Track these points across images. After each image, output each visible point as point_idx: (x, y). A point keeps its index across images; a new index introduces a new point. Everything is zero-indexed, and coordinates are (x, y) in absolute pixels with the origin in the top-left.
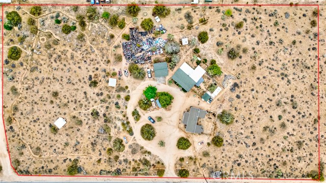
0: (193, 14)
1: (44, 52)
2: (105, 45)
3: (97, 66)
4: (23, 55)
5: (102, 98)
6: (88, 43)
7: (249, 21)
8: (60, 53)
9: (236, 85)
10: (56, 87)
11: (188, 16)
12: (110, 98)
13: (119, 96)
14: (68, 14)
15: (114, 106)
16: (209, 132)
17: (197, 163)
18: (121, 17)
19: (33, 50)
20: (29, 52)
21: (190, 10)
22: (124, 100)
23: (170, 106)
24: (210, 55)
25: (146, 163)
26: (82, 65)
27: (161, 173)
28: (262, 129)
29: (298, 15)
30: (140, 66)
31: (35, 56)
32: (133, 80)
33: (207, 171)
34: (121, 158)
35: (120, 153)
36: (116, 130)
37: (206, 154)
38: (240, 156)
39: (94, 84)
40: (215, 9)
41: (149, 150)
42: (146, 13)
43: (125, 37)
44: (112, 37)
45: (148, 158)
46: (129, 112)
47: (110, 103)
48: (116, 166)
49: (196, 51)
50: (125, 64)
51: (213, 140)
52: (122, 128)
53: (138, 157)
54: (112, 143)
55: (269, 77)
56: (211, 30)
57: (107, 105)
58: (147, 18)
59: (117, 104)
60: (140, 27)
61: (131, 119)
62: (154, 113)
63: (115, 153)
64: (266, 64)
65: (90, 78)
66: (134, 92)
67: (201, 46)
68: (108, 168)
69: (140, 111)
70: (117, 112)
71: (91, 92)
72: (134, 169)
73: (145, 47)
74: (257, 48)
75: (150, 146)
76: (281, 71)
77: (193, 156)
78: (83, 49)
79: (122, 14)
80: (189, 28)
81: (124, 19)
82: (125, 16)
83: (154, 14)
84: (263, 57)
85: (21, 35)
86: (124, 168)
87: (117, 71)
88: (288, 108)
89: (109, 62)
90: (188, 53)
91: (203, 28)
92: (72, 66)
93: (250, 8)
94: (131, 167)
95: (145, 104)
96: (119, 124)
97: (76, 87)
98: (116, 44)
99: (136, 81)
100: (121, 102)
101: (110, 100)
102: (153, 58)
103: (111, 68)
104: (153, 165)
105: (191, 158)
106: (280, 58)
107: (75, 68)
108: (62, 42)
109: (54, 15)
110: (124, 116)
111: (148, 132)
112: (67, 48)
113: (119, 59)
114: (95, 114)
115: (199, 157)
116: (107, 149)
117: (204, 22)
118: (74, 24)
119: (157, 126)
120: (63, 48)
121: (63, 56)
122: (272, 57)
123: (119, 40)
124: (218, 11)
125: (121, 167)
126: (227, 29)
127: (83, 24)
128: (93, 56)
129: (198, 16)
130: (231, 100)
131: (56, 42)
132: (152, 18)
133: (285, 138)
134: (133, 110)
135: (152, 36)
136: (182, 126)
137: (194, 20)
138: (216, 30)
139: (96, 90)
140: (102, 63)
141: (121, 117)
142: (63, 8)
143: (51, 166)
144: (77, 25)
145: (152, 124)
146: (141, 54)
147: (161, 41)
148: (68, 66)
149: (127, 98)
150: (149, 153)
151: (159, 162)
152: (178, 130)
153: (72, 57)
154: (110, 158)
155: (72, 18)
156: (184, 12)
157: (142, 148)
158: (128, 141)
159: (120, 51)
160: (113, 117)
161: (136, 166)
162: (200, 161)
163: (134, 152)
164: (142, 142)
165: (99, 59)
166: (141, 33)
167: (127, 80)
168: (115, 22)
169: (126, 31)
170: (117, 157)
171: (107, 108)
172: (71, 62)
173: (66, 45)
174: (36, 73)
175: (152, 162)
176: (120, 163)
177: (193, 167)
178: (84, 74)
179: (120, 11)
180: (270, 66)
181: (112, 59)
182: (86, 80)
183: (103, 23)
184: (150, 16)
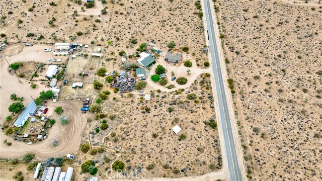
0: (107, 58)
1: (120, 144)
2: (120, 103)
3: (135, 108)
4: (120, 160)
5: (158, 106)
6: (117, 113)
7: (116, 35)
8: (123, 132)
9: (152, 42)
10: (149, 135)
11: (108, 60)
12: (158, 102)
13: (158, 96)
14: (93, 126)
15: (164, 99)
16: (180, 53)
17: (199, 58)
18: (102, 94)
19: (117, 152)
20: (119, 155)
21: (104, 59)
22: (160, 93)
24: (134, 51)
25: (202, 83)
26: (133, 117)
27: (208, 75)
28: (177, 32)
29: (117, 19)
30: (137, 84)
31: (123, 150)
32: (146, 88)
33: (204, 54)
34: (201, 95)
35: (197, 96)
36: (181, 98)
37: (194, 54)
38: (193, 41)
39: (148, 110)
40: (106, 48)
41: (193, 81)
42: (102, 80)
43: (116, 92)
44: (114, 99)
45: (199, 82)
46: (168, 91)
47: (162, 102)
48: (206, 98)
50: (135, 93)
51: (185, 51)
52: (179, 95)
53: (199, 87)
54: (190, 101)
55: (149, 29)
56: (118, 50)
57: (163, 103)
59: (163, 97)
60: (111, 83)
61: (173, 90)
62: (169, 77)
63: (198, 99)
65: (144, 113)
66: (154, 88)
67: (127, 55)
68: (209, 103)
69: (168, 85)
70: (168, 97)
71: (153, 112)
72: (207, 89)
73: (125, 80)
74: (132, 33)
75: (191, 80)
76: (146, 25)
77: (195, 60)
78: (121, 116)
79: (99, 93)
80: (115, 59)
81: (104, 92)
82: (102, 91)
83: (103, 76)
84: (137, 31)
85: (103, 161)
86: (207, 94)
87: (139, 97)
88: (165, 23)
89: (132, 101)
90: (131, 60)
91: (117, 54)
92: (133, 124)
93: (109, 35)
94: (206, 90)
95: (163, 83)
96: (177, 96)
97: (149, 122)
98: (120, 97)
99: (147, 86)
100: (161, 95)
101: (160, 101)
102: (133, 77)
103: (137, 100)
105: (197, 61)
106: (138, 25)
107: (135, 122)
108: (114, 131)
109: (91, 135)
110: (171, 93)
111: (182, 81)
112: (119, 127)
113: (131, 96)
115: (196, 58)
116: (195, 104)
117: (113, 53)
118: (101, 123)
119: (178, 76)
120: (119, 130)
121: (125, 130)
122: (138, 28)
123: (118, 96)
125: (207, 96)
126: (119, 44)
127: (102, 116)
128: (127, 111)
129: (109, 55)
130: (161, 44)
131: (113, 135)
132: (106, 77)
133: (182, 25)
134: (167, 89)
135: (117, 78)
136: (177, 65)
137: (111, 58)
138: (119, 48)
139: (153, 109)
140: (133, 105)
141: (172, 95)
142: (87, 129)
143: (212, 140)
144: (102, 120)
145: (177, 79)
146: (129, 83)
147: (121, 73)
148: (133, 127)
149: (159, 91)
150: (195, 81)
151: (201, 76)
152: (179, 66)
153: (127, 124)
154: (201, 102)
155: (97, 123)
156: (105, 62)
157: (192, 84)
158: (188, 91)
159: (126, 95)
160: (172, 100)
161: (205, 88)
163: (196, 89)
164: (188, 84)
165: (130, 107)
166: (115, 83)
167: (146, 91)
168: (104, 97)
169: (111, 90)
170: (201, 98)
171: (165, 103)
172: (130, 125)
173: (116, 127)
174: (137, 150)
175: (202, 79)
176: (204, 96)
177: (202, 60)
178: (140, 117)
179: (97, 94)
180: (142, 29)
181: (130, 99)
182: (144, 115)
183: (104, 104)
184: (104, 79)
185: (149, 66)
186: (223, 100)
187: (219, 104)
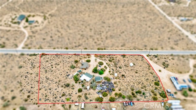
0: (85, 99)
1: (146, 85)
2: (122, 88)
3: (123, 81)
4: (154, 84)
5: (119, 72)
6: (129, 88)
7: (59, 97)
8: (139, 84)
9: (68, 76)
10: (137, 74)
12: (116, 72)
13: (113, 72)
14: (141, 98)
15: (114, 70)
16: (79, 64)
18: (117, 97)
19: (150, 85)
20: (152, 84)
21: (86, 101)
24: (77, 85)
26: (129, 81)
27: (96, 55)
29: (35, 99)
31: (149, 83)
32: (109, 77)
33: (80, 55)
34: (109, 58)
36: (112, 64)
37: (81, 59)
38: (69, 59)
39: (123, 76)
40: (74, 101)
41: (100, 60)
42: (106, 99)
43: (114, 90)
44: (119, 90)
45: (100, 58)
49: (83, 86)
50: (112, 81)
51: (78, 62)
52: (110, 64)
55: (54, 78)
56: (76, 93)
57: (117, 70)
58: (105, 97)
59: (113, 70)
60: (108, 94)
61: (107, 66)
62: (100, 68)
63: (111, 59)
64: (54, 82)
65: (125, 77)
66: (107, 74)
67: (81, 87)
69: (104, 68)
71: (124, 73)
73: (105, 87)
74: (57, 87)
76: (48, 80)
77: (85, 59)
78: (130, 86)
79: (117, 98)
80: (86, 94)
82: (115, 97)
84: (55, 85)
85: (157, 90)
87: (115, 79)
88: (49, 70)
91: (80, 94)
92: (133, 81)
93: (57, 102)
97: (130, 75)
98: (117, 88)
99: (107, 77)
102: (101, 83)
103: (118, 80)
104: (98, 57)
108: (140, 88)
109: (146, 98)
110: (110, 67)
112: (137, 86)
113: (115, 83)
114: (120, 68)
116: (114, 60)
117: (80, 96)
118: (137, 94)
119: (98, 65)
121: (138, 83)
122: (51, 85)
124: (72, 101)
125: (109, 56)
126: (69, 94)
127: (133, 94)
128: (126, 84)
129: (82, 98)
130: (70, 72)
131: (142, 88)
132: (103, 97)
133: (52, 63)
134: (107, 69)
137: (84, 97)
138: (74, 93)
139: (122, 74)
140: (122, 82)
142: (144, 100)
143: (131, 56)
144: (135, 94)
145: (100, 65)
147: (98, 89)
148: (135, 80)
149: (110, 72)
151: (96, 57)
152: (90, 64)
153: (134, 83)
154: (113, 58)
155: (138, 96)
156: (89, 100)
158: (108, 62)
159: (115, 85)
160: (114, 67)
161: (104, 56)
162: (83, 57)
163: (105, 59)
164: (103, 61)
165: (123, 83)
167: (111, 77)
168: (120, 95)
169: (114, 93)
172: (134, 82)
173: (138, 87)
174: (146, 78)
177: (85, 56)
178: (128, 79)
179: (118, 100)
180: (52, 82)
181: (118, 83)
182: (126, 77)
183: (125, 95)
186: (109, 52)
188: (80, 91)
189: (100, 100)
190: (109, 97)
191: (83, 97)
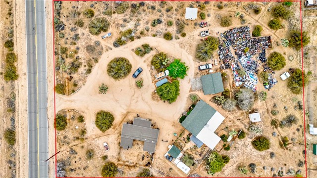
0: (294, 127)
11: (291, 120)
12: (168, 11)
13: (170, 24)
15: (156, 18)
16: (123, 157)
17: (77, 142)
18: (284, 22)
21: (300, 123)
22: (164, 32)
23: (159, 99)
24: (235, 154)
25: (75, 67)
27: (60, 89)
30: (216, 53)
32: (195, 44)
33: (65, 158)
34: (80, 31)
35: (87, 29)
36: (121, 22)
37: (90, 154)
40: (303, 160)
41: (94, 70)
42: (292, 59)
43: (257, 30)
44: (257, 11)
45: (82, 70)
46: (148, 40)
47: (160, 11)
48: (68, 24)
49: (241, 134)
50: (217, 31)
51: (111, 164)
52: (124, 30)
53: (83, 55)
54: (102, 16)
56: (272, 155)
57: (157, 7)
58: (287, 61)
59: (159, 22)
60: (272, 51)
61: (138, 43)
62: (147, 76)
63: (87, 21)
66: (178, 46)
67: (248, 140)
68: (64, 12)
69: (150, 56)
70: (147, 23)
72: (64, 51)
73: (244, 60)
75: (100, 73)
77: (88, 135)
79: (291, 24)
80: (274, 123)
81: (283, 27)
82: (286, 29)
83: (291, 71)
86: (66, 36)
87: (208, 20)
89: (220, 8)
90: (238, 123)
91: (274, 142)
94: (67, 46)
95: (160, 63)
96: (130, 26)
98: (246, 17)
99: (194, 48)
100: (161, 27)
101: (164, 11)
102: (228, 72)
103: (211, 11)
104: (72, 78)
105: (83, 132)
110: (142, 33)
111: (119, 69)
113: (225, 22)
115: (85, 144)
116: (93, 9)
117: (284, 143)
119: (128, 81)
123: (252, 21)
124: (300, 164)
125: (67, 30)
129: (291, 136)
132: (286, 68)
134: (151, 45)
135: (260, 68)
136: (131, 117)
137: (286, 128)
141: (141, 28)
145: (131, 74)
146: (233, 55)
147: (254, 82)
149: (168, 37)
150: (89, 71)
151: (75, 85)
152: (125, 112)
154: (79, 14)
156: (297, 114)
157: (96, 61)
158: (105, 40)
159: (236, 24)
160: (139, 17)
161: (69, 53)
162: (80, 145)
163: (90, 49)
164: (105, 59)
166: (264, 53)
167: (195, 35)
169: (266, 32)
170: (81, 24)
171: (153, 8)
175: (75, 76)
176: (72, 30)
177: (71, 136)
179: (294, 22)
181: (224, 12)
184: (289, 65)
185: (193, 106)
186: (33, 24)
187: (43, 12)
188: (260, 143)
189: (297, 79)
190: (285, 50)
191: (287, 132)
